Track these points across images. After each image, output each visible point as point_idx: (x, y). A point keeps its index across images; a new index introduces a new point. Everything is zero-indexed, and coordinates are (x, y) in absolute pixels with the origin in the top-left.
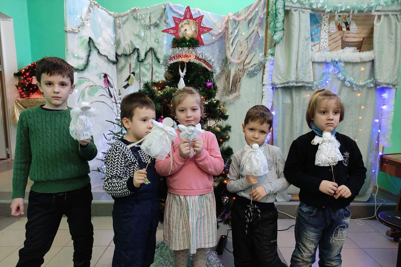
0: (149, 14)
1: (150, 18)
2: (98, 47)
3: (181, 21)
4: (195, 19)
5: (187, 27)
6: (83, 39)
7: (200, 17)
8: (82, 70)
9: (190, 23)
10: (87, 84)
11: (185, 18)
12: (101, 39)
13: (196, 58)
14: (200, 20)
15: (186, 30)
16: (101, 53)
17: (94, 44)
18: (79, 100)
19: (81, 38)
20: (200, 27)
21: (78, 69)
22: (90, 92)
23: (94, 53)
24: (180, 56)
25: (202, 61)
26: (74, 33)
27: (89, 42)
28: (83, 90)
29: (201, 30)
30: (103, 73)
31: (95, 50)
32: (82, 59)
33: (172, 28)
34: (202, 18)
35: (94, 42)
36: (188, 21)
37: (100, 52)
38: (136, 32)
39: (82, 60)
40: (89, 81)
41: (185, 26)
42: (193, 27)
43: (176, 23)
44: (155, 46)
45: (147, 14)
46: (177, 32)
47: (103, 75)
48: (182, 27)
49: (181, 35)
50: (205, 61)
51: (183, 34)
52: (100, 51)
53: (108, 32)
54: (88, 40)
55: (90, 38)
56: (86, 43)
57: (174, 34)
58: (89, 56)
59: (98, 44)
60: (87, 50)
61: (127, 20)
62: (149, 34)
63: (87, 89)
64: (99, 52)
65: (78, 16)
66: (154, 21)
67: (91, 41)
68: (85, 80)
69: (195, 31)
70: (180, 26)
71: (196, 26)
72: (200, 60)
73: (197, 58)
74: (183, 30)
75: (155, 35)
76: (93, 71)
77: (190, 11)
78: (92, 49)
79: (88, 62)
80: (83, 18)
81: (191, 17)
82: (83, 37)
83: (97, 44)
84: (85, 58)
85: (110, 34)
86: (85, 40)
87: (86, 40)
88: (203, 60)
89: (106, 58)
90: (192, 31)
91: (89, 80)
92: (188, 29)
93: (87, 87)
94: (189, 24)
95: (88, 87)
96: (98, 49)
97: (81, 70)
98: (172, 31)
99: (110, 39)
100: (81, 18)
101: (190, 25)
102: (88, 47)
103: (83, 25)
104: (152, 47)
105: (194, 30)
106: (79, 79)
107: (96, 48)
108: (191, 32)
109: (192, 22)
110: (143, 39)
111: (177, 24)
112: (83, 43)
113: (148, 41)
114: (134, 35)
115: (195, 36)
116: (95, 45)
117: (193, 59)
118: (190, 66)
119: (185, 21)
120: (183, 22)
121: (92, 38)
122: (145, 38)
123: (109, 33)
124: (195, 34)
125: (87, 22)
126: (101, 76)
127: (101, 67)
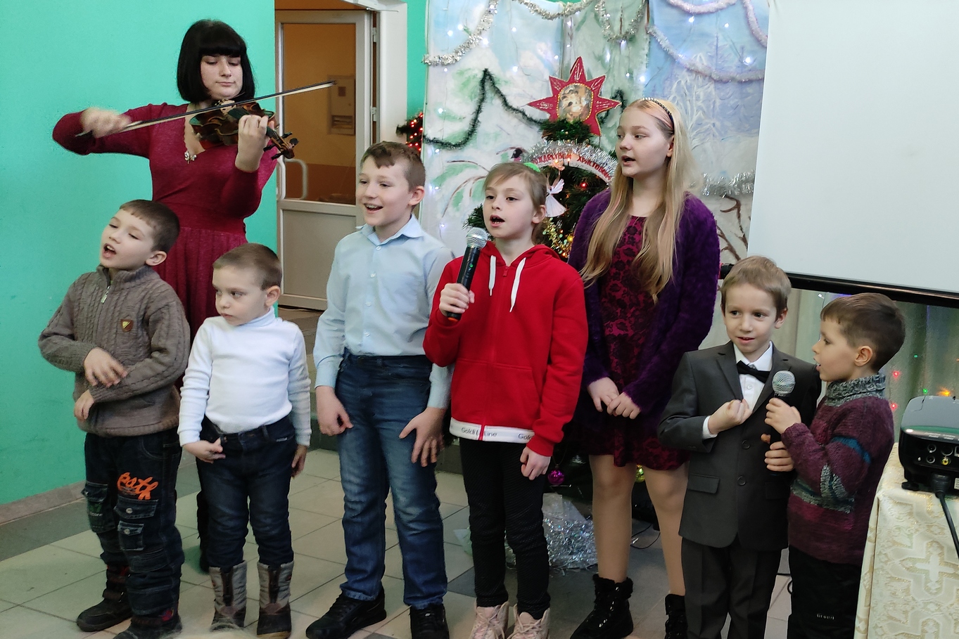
0: (620, 9)
1: (621, 21)
2: (504, 91)
3: (563, 85)
4: (589, 84)
5: (573, 98)
6: (467, 76)
7: (598, 79)
8: (457, 145)
9: (580, 90)
10: (468, 173)
11: (572, 81)
12: (515, 69)
13: (580, 159)
14: (597, 85)
15: (570, 104)
16: (510, 104)
17: (494, 84)
18: (446, 209)
19: (461, 73)
20: (597, 98)
21: (450, 144)
22: (474, 192)
23: (494, 104)
24: (550, 156)
25: (592, 164)
26: (443, 64)
27: (483, 82)
28: (458, 189)
29: (600, 104)
30: (512, 148)
31: (496, 97)
32: (461, 119)
33: (547, 100)
34: (602, 82)
35: (495, 80)
36: (575, 86)
37: (508, 101)
38: (598, 52)
39: (461, 121)
40: (475, 167)
41: (569, 96)
42: (583, 99)
43: (554, 90)
44: (625, 86)
45: (617, 11)
46: (554, 108)
47: (512, 152)
48: (565, 97)
49: (560, 113)
50: (597, 166)
51: (564, 111)
52: (508, 98)
53: (539, 50)
54: (480, 75)
55: (486, 72)
56: (475, 84)
57: (548, 111)
58: (479, 111)
59: (506, 82)
60: (477, 99)
61: (583, 22)
62: (617, 59)
63: (470, 185)
64: (505, 103)
65: (460, 27)
66: (626, 27)
67: (488, 77)
68: (465, 165)
69: (587, 106)
70: (560, 96)
71: (590, 96)
72: (589, 162)
73: (582, 159)
74: (565, 103)
75: (626, 61)
76: (486, 144)
77: (581, 66)
78: (489, 94)
79: (474, 126)
80: (472, 28)
81: (582, 80)
82: (467, 70)
83: (503, 83)
84: (470, 117)
85: (544, 56)
86: (472, 77)
87: (474, 77)
88: (594, 163)
89: (520, 115)
90: (582, 107)
91: (475, 165)
92: (574, 103)
93: (469, 180)
94: (577, 92)
95: (472, 181)
96: (502, 95)
97: (454, 146)
98: (546, 106)
99: (542, 67)
100: (466, 30)
101: (579, 94)
102: (478, 91)
103: (467, 46)
104: (621, 89)
105: (584, 103)
106: (449, 164)
107: (498, 92)
108: (580, 108)
109: (584, 89)
110: (608, 67)
111: (556, 92)
112: (465, 85)
113: (616, 73)
114: (595, 57)
115: (585, 118)
116: (496, 85)
117: (573, 161)
118: (570, 175)
119: (571, 87)
120: (567, 89)
121: (492, 70)
122: (612, 66)
123: (541, 53)
124: (586, 112)
125: (480, 37)
126: (507, 154)
127: (509, 134)
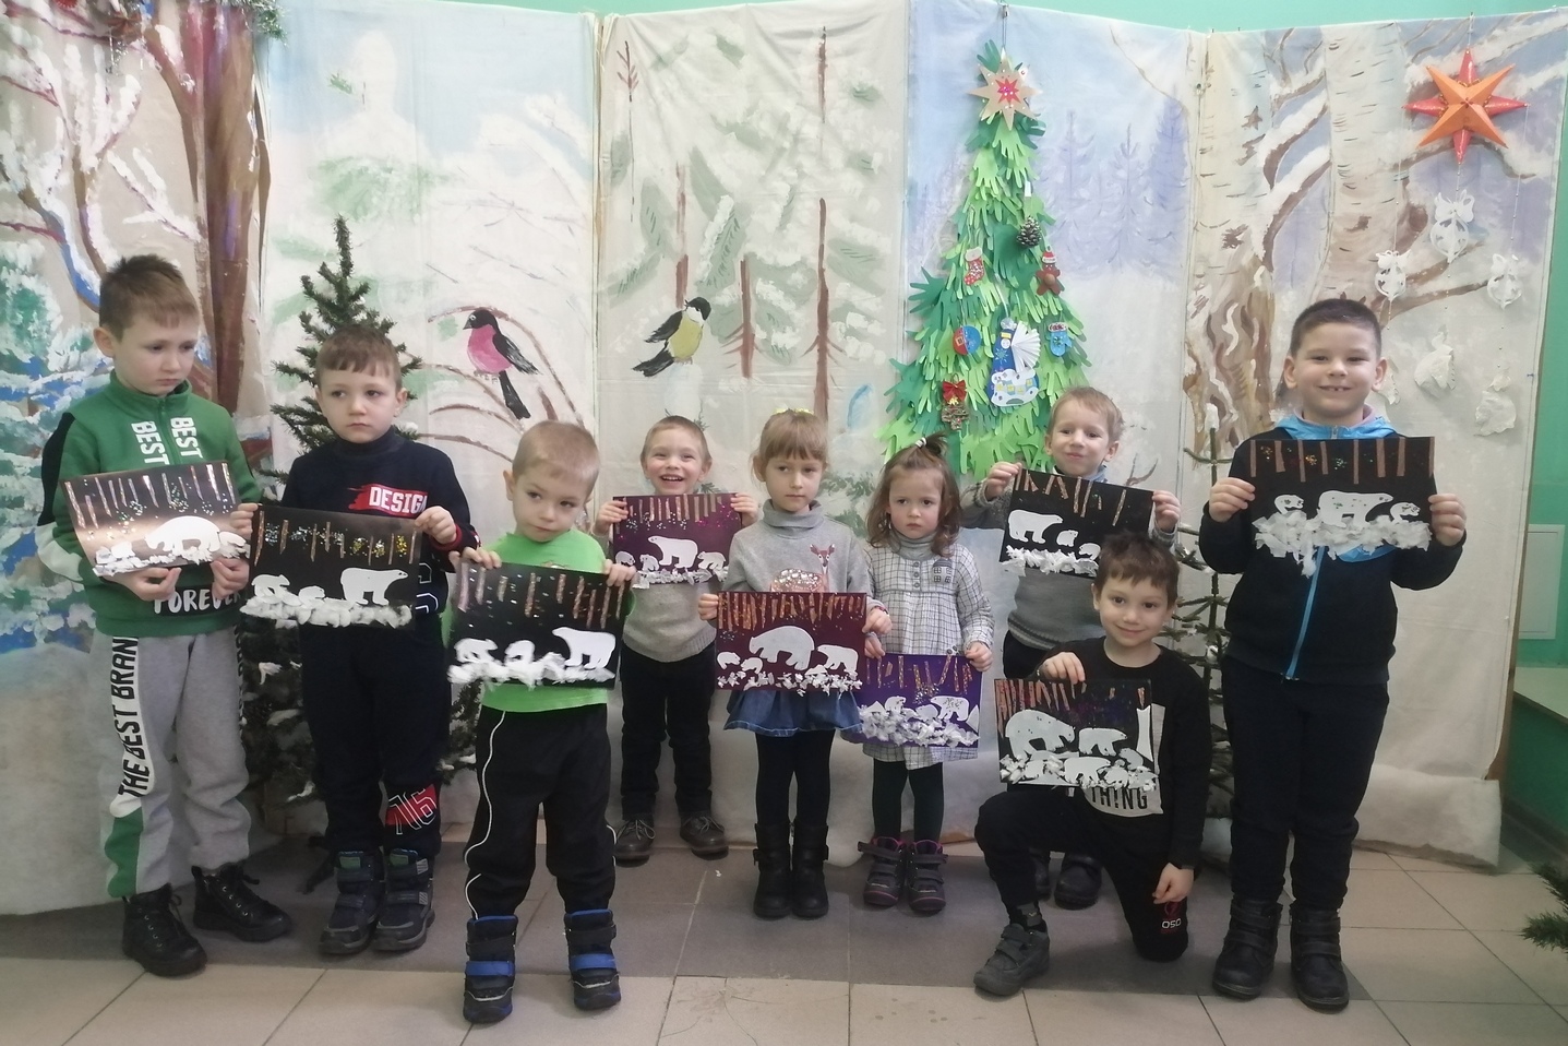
30: (464, 309)
76: (404, 302)
126: (453, 320)
127: (455, 281)
